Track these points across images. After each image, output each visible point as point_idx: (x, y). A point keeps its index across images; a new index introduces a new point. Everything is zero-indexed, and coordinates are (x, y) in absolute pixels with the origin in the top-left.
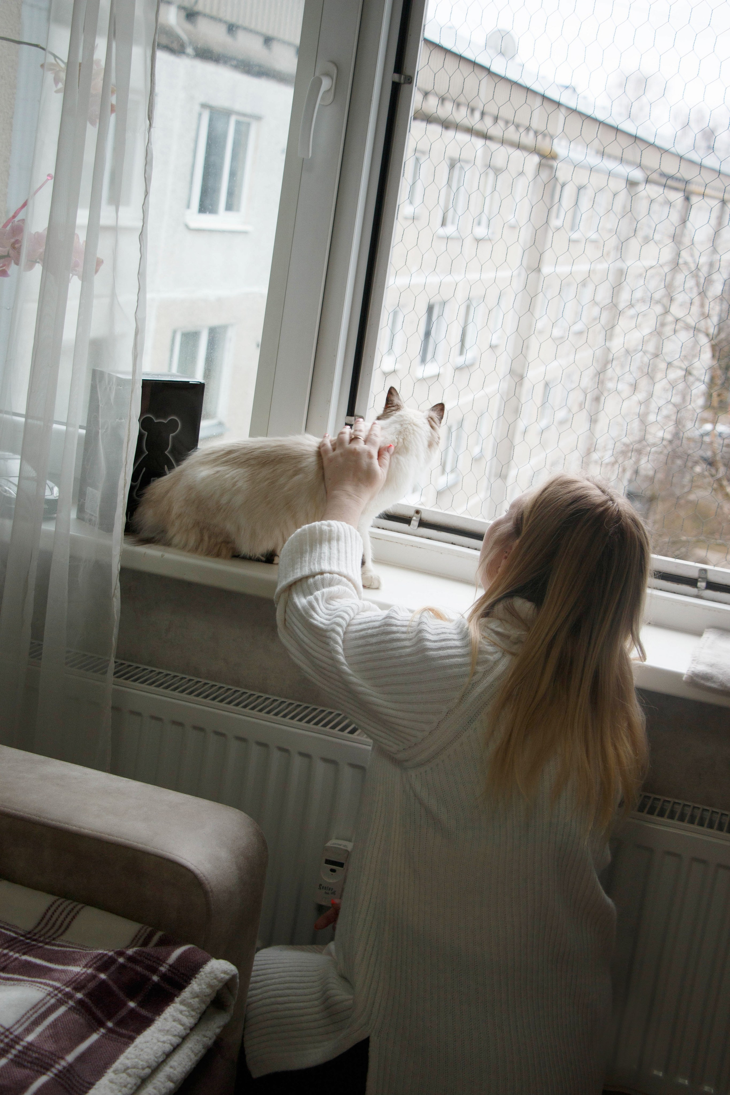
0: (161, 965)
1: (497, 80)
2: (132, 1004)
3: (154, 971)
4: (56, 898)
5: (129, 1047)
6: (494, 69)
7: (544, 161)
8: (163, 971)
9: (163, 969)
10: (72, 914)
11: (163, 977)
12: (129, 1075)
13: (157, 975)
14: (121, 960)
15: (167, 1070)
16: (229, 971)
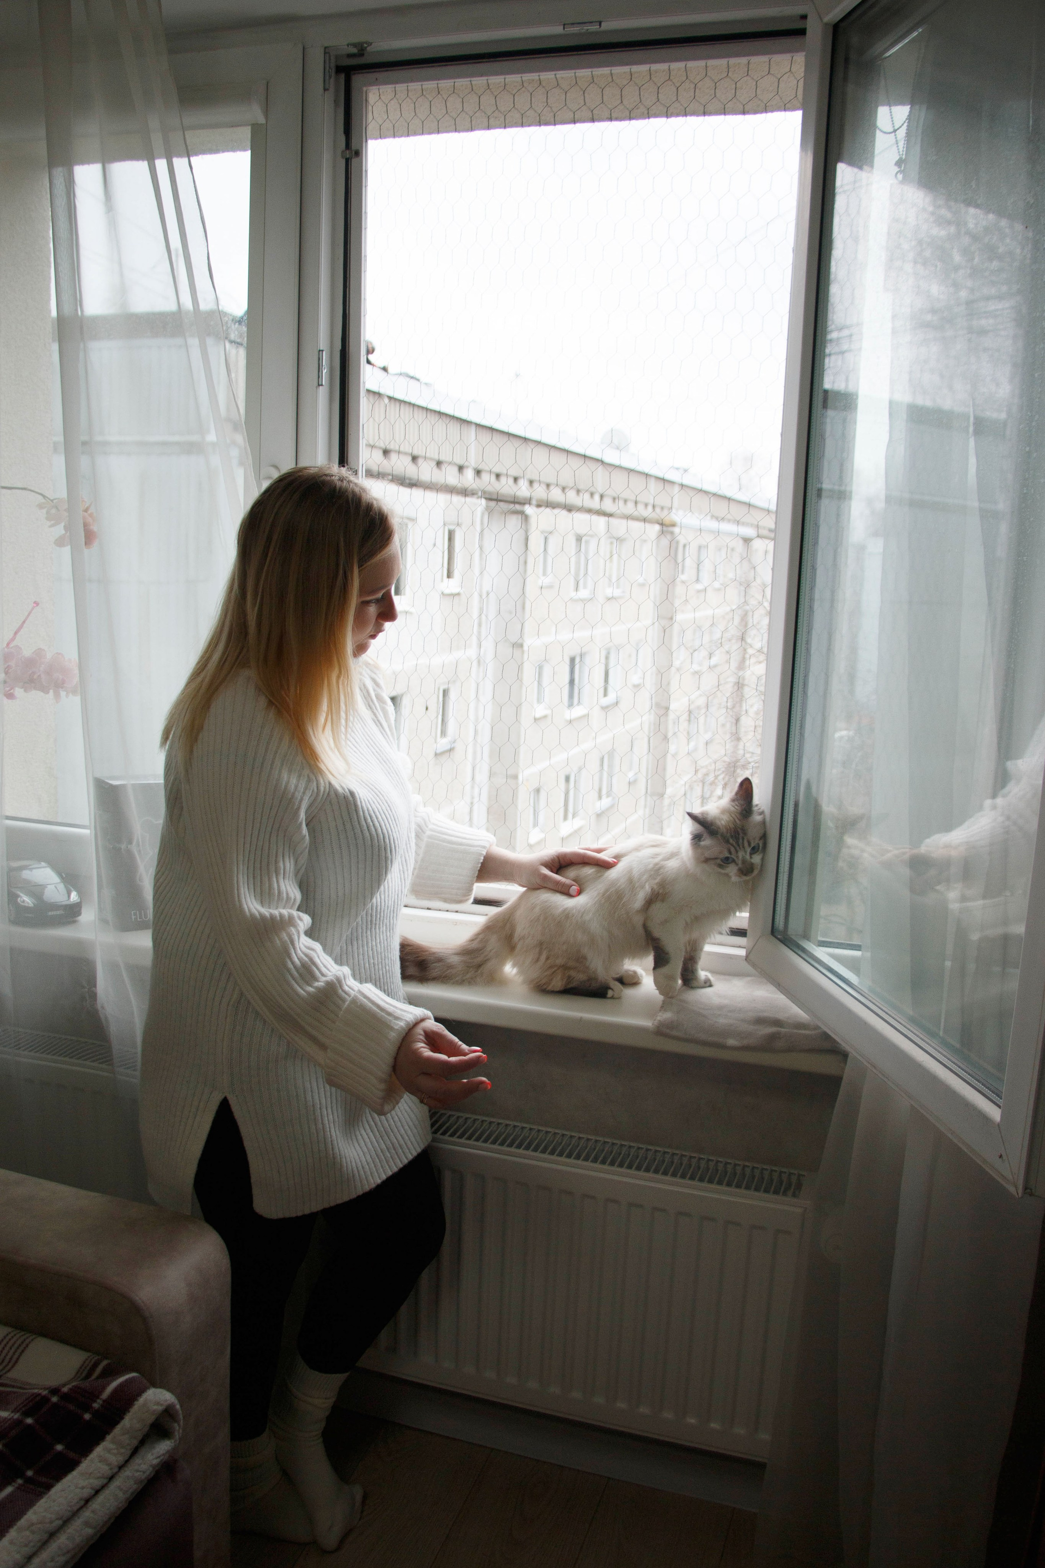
0: (95, 1401)
1: (610, 469)
2: (59, 1447)
3: (87, 1408)
4: (10, 1329)
5: (42, 1498)
6: (607, 460)
7: (665, 528)
8: (97, 1408)
9: (96, 1405)
10: (21, 1348)
11: (96, 1414)
12: (33, 1532)
13: (90, 1413)
14: (55, 1399)
15: (87, 1514)
16: (162, 1402)
